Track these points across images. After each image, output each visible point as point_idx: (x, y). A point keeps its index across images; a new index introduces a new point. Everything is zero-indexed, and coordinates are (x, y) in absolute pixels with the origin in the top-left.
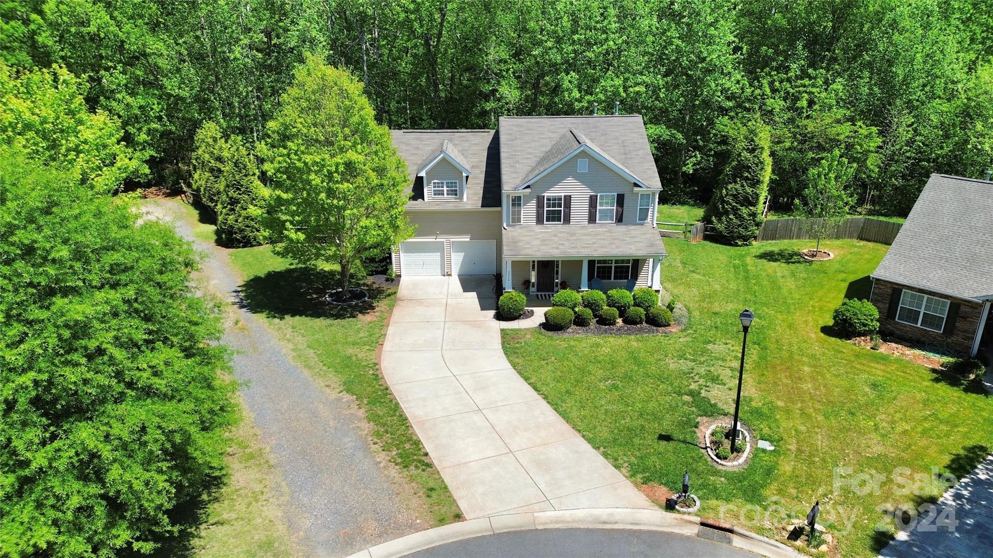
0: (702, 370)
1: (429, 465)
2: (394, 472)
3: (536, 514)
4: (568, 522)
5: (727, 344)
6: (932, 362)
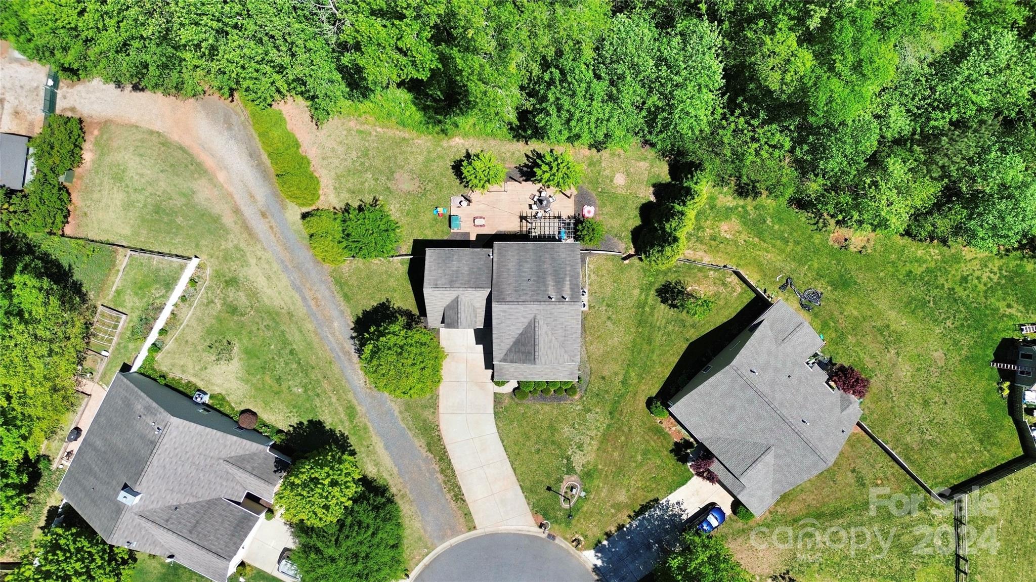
0: (578, 438)
1: (464, 501)
4: (509, 530)
5: (597, 413)
6: (679, 436)
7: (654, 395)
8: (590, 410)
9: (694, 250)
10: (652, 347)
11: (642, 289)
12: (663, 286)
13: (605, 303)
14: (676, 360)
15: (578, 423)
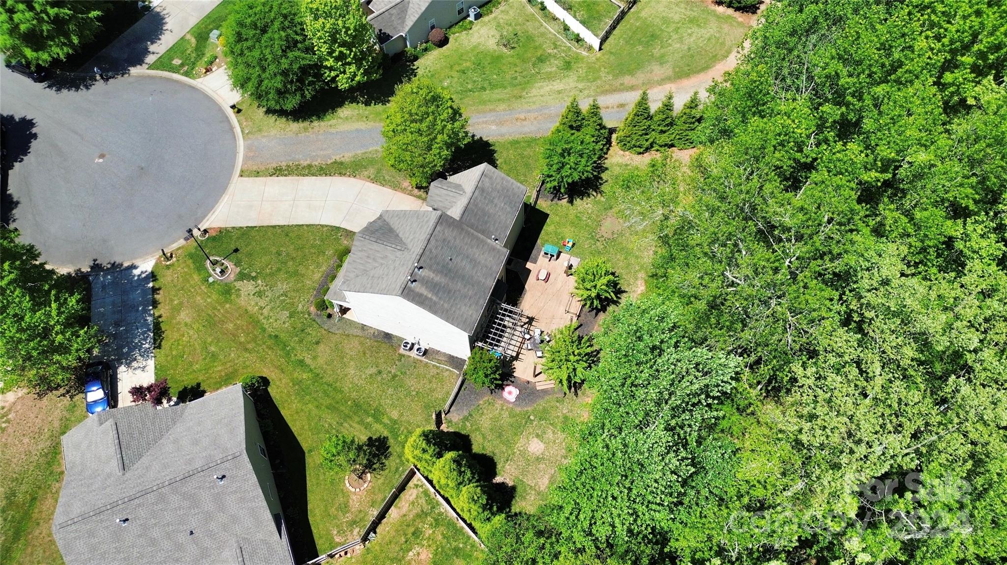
0: (270, 295)
5: (284, 323)
7: (269, 389)
8: (291, 316)
9: (413, 503)
10: (323, 408)
11: (395, 422)
12: (389, 447)
13: (399, 373)
14: (294, 429)
15: (284, 300)
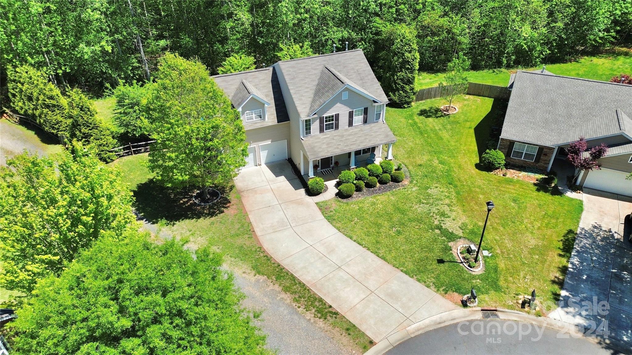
0: (434, 210)
1: (336, 313)
2: (321, 323)
3: (408, 329)
4: (423, 328)
5: (437, 187)
6: (532, 178)
8: (428, 188)
15: (424, 199)
